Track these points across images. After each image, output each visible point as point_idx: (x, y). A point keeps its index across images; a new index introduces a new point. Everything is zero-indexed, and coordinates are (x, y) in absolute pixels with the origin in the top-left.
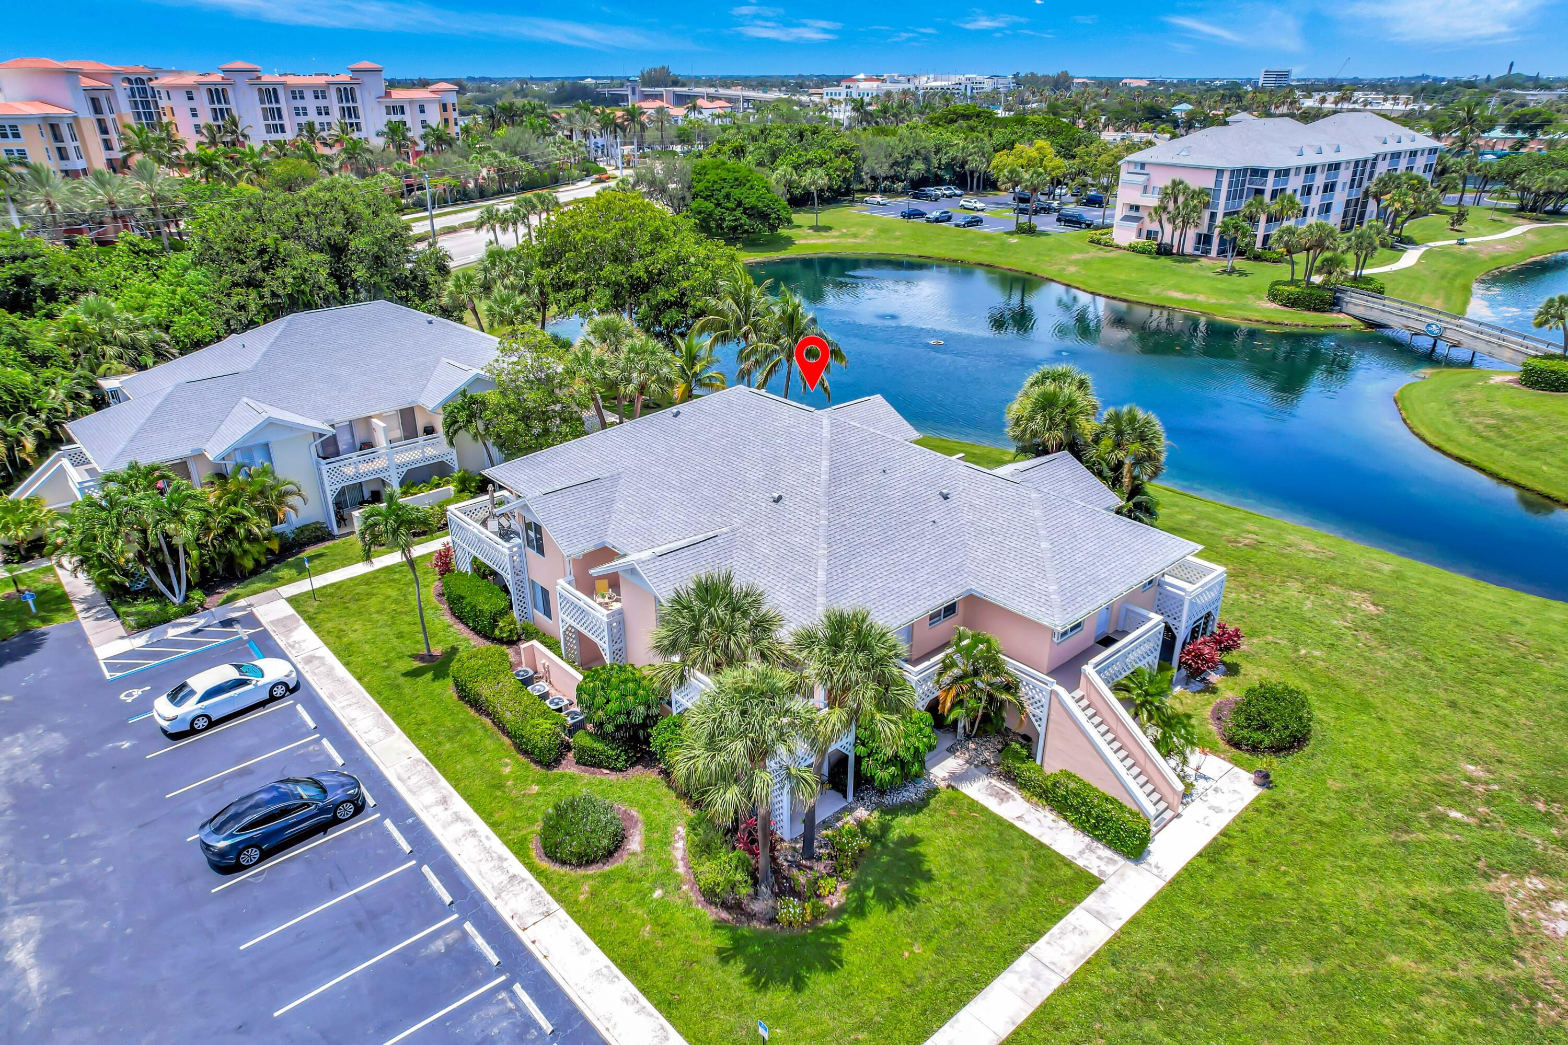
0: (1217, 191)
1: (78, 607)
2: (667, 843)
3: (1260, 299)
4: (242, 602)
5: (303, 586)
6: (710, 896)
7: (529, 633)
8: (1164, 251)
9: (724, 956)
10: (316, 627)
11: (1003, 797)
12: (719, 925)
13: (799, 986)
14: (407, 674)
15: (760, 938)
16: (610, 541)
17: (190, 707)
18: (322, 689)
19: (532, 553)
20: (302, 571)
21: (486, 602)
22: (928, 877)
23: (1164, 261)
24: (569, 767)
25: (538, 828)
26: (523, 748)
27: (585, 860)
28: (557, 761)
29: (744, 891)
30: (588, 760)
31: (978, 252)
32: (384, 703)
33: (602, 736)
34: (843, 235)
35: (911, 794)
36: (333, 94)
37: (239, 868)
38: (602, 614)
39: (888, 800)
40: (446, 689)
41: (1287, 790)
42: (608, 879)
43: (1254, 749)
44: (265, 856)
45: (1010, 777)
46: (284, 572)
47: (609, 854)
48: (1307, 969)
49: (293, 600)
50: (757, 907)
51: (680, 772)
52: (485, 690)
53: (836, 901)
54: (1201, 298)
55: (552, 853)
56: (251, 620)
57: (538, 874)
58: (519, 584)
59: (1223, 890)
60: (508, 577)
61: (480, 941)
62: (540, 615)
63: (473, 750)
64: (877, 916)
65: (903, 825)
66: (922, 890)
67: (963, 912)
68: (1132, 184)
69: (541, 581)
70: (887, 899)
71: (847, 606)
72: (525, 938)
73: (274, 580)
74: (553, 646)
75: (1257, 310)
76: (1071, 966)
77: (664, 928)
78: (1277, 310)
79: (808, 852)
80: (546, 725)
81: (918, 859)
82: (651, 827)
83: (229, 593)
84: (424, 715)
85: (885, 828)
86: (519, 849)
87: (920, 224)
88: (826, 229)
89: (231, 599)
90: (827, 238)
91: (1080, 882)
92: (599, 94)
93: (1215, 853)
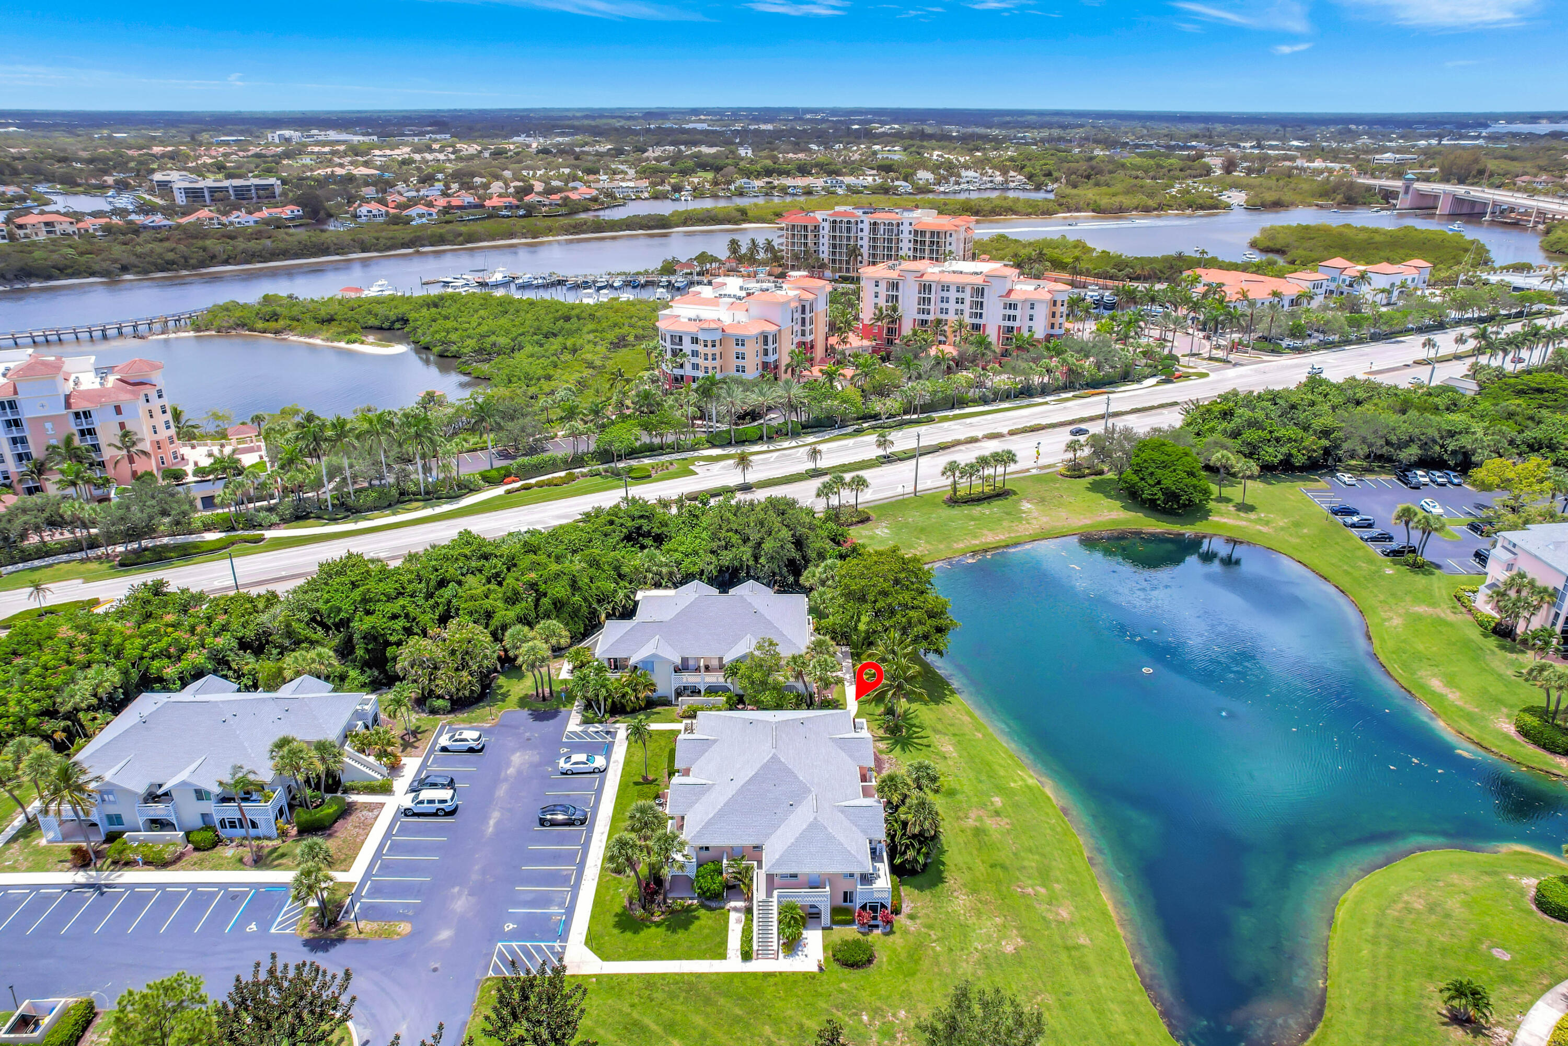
1: (576, 704)
3: (1509, 716)
4: (618, 725)
8: (1502, 632)
9: (616, 915)
10: (628, 748)
11: (738, 922)
12: (624, 907)
13: (623, 932)
14: (635, 782)
15: (628, 915)
18: (609, 774)
22: (687, 929)
34: (1258, 520)
35: (714, 905)
36: (969, 291)
39: (707, 902)
41: (823, 976)
43: (838, 958)
44: (551, 825)
50: (633, 907)
53: (657, 919)
54: (1453, 696)
56: (614, 734)
61: (574, 877)
64: (661, 930)
65: (702, 912)
66: (681, 931)
67: (682, 941)
72: (583, 882)
73: (634, 718)
75: (1489, 731)
76: (686, 971)
77: (612, 900)
78: (1506, 735)
81: (692, 923)
83: (617, 719)
85: (695, 910)
87: (1336, 525)
88: (1250, 508)
89: (615, 722)
90: (1242, 519)
91: (723, 956)
92: (1369, 189)
93: (767, 975)
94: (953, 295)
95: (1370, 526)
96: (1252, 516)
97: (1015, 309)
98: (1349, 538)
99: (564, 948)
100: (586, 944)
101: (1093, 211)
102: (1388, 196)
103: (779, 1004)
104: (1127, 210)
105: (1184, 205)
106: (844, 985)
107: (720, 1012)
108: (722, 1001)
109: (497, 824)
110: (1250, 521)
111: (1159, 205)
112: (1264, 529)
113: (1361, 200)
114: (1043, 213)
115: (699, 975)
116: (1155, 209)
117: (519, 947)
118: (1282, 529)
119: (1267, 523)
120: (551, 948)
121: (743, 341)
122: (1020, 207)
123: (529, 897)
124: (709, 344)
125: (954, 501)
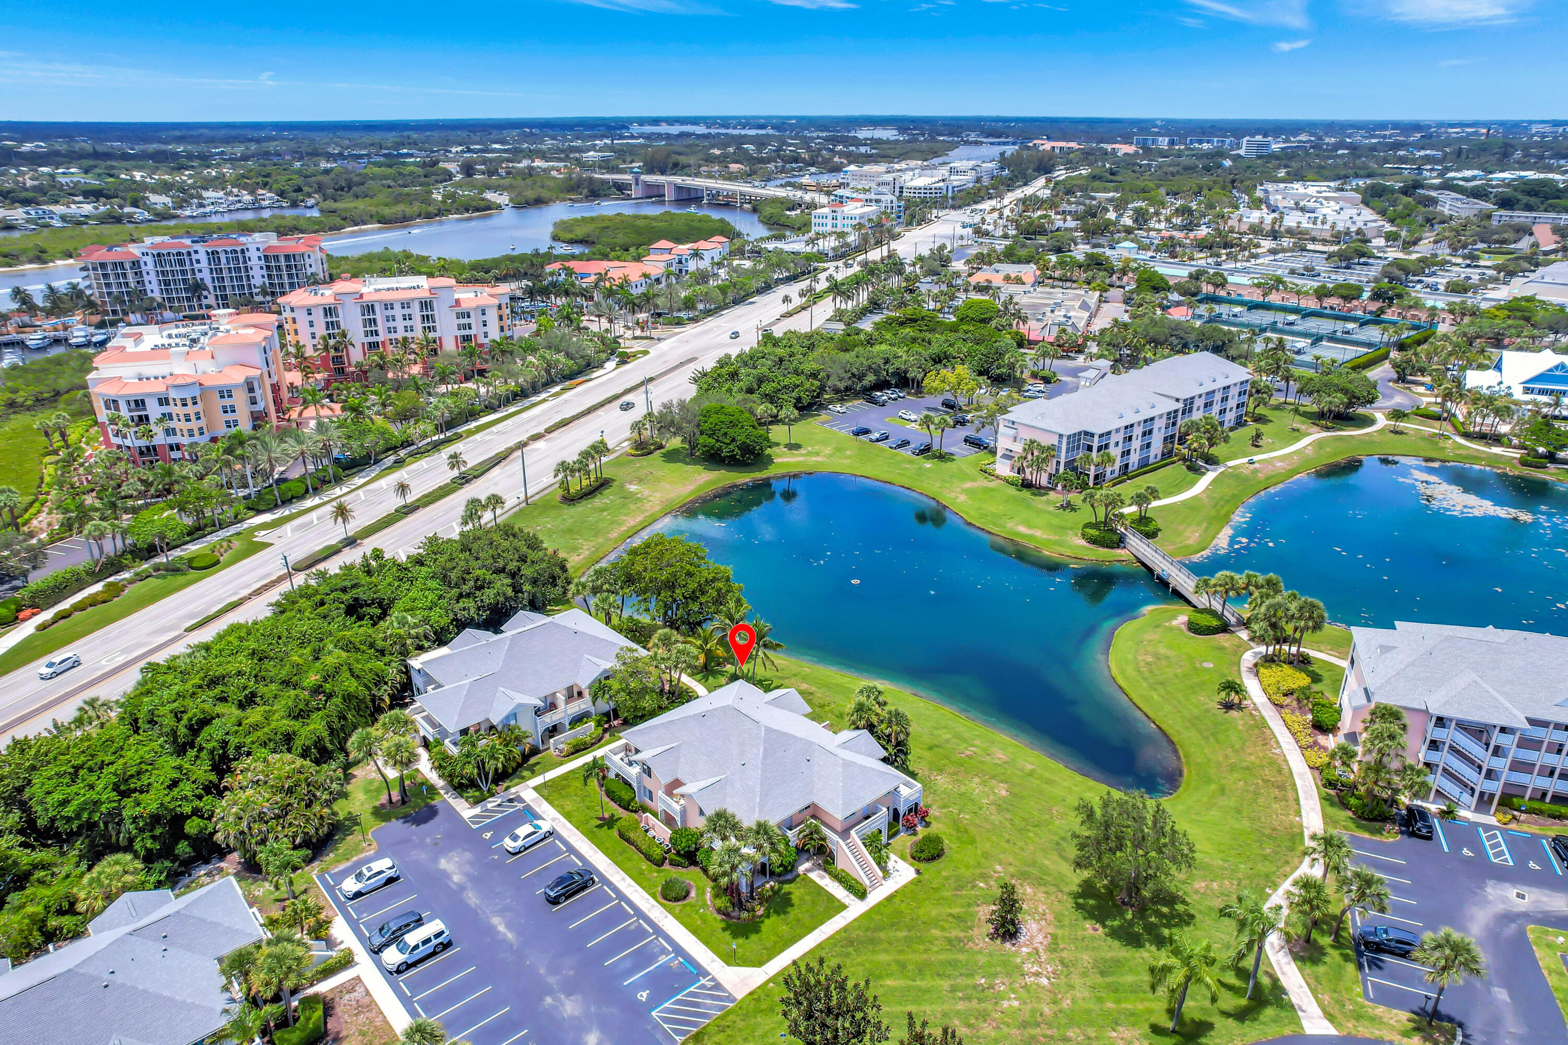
0: (1060, 448)
1: (442, 792)
2: (704, 894)
3: (1076, 535)
4: (513, 790)
5: (538, 780)
6: (719, 911)
7: (644, 809)
8: (1027, 485)
9: (724, 930)
10: (551, 803)
11: (822, 877)
12: (722, 920)
13: (747, 938)
14: (597, 826)
15: (734, 924)
16: (680, 777)
17: (520, 843)
18: (565, 834)
19: (645, 776)
20: (534, 773)
21: (626, 796)
22: (792, 905)
23: (1026, 494)
24: (667, 866)
25: (660, 889)
26: (648, 858)
27: (677, 900)
28: (662, 864)
29: (730, 909)
30: (673, 864)
31: (903, 475)
32: (591, 840)
33: (678, 853)
34: (809, 454)
35: (789, 877)
36: (416, 306)
37: (559, 903)
38: (677, 807)
39: (781, 879)
40: (614, 833)
41: (926, 876)
42: (685, 906)
43: (919, 860)
44: (567, 898)
45: (825, 870)
46: (526, 773)
47: (685, 898)
48: (904, 934)
49: (535, 788)
50: (734, 914)
51: (711, 873)
52: (632, 835)
53: (760, 912)
54: (1038, 533)
55: (665, 898)
56: (520, 799)
57: (661, 904)
58: (639, 787)
59: (888, 910)
60: (635, 785)
61: (645, 926)
62: (647, 800)
63: (629, 859)
64: (774, 918)
65: (787, 888)
66: (789, 909)
67: (800, 916)
68: (1005, 435)
69: (649, 787)
70: (777, 913)
71: (762, 820)
72: (660, 925)
73: (523, 778)
74: (655, 815)
75: (1070, 547)
76: (831, 933)
77: (704, 921)
78: (1083, 547)
79: (752, 898)
80: (658, 851)
81: (790, 899)
82: (698, 889)
83: (505, 785)
84: (608, 845)
85: (780, 889)
86: (653, 896)
87: (865, 443)
88: (797, 447)
89: (508, 788)
90: (797, 456)
91: (841, 907)
92: (604, 182)
93: (890, 898)
94: (398, 312)
95: (887, 438)
96: (803, 451)
97: (469, 317)
98: (883, 450)
99: (713, 979)
100: (728, 965)
101: (379, 222)
102: (621, 188)
103: (922, 911)
104: (411, 218)
105: (462, 209)
106: (944, 874)
107: (890, 943)
108: (882, 935)
109: (509, 925)
110: (803, 455)
111: (439, 210)
112: (819, 459)
113: (602, 193)
114: (331, 229)
115: (845, 929)
116: (436, 215)
117: (672, 1004)
118: (831, 455)
119: (817, 454)
120: (703, 987)
121: (229, 391)
122: (302, 224)
123: (628, 964)
124: (189, 402)
125: (570, 499)
